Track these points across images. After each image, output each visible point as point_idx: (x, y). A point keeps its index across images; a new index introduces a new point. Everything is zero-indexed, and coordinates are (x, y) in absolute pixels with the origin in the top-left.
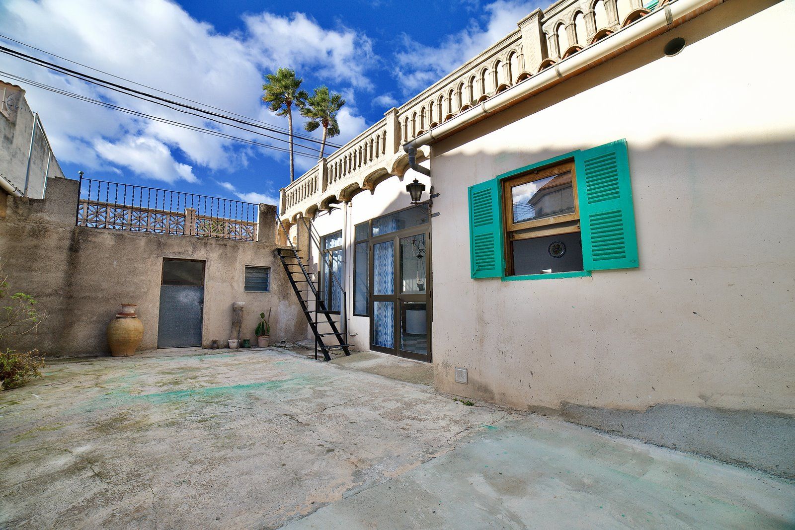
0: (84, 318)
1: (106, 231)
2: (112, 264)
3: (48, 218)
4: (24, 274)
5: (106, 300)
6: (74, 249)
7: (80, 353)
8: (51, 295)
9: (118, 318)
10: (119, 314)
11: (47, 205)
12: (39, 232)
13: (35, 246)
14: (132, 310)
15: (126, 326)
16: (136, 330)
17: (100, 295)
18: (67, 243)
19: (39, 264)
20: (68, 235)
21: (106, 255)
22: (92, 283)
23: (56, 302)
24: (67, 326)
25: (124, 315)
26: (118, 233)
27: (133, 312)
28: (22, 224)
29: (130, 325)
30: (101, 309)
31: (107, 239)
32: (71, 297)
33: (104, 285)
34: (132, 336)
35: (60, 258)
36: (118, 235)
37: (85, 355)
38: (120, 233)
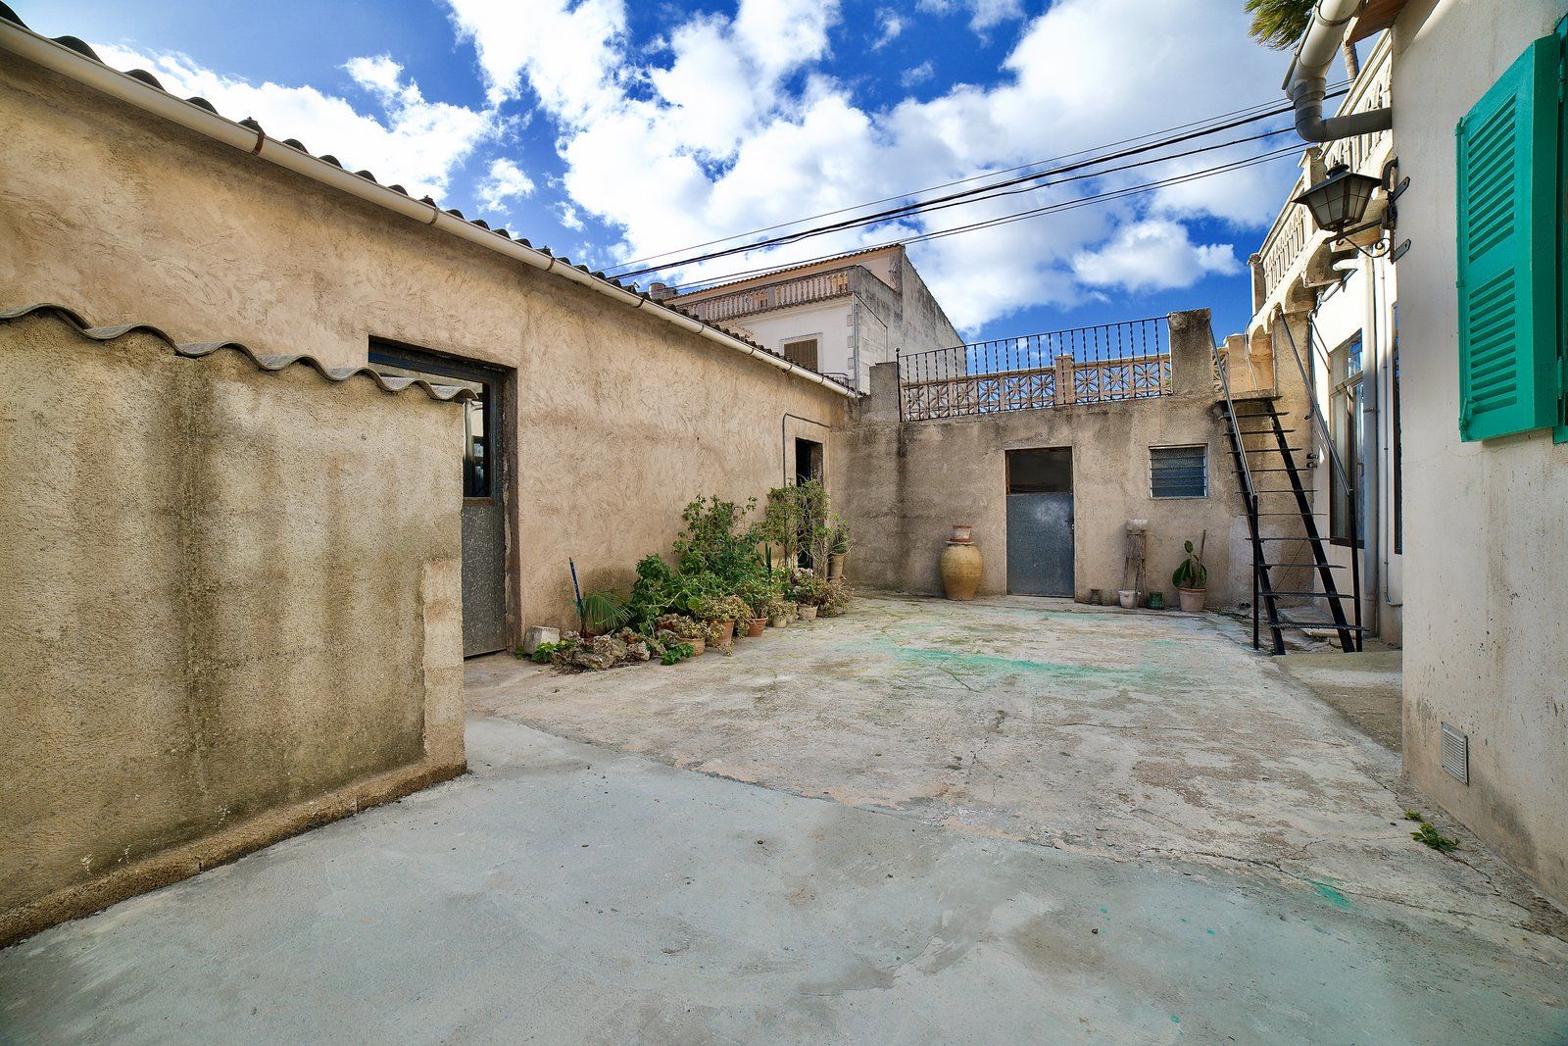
0: (919, 544)
1: (931, 422)
2: (941, 469)
3: (875, 418)
4: (864, 490)
5: (940, 519)
6: (901, 454)
7: (918, 589)
8: (886, 514)
9: (950, 545)
10: (951, 540)
11: (874, 402)
12: (869, 439)
13: (869, 456)
14: (964, 535)
15: (956, 557)
16: (970, 563)
17: (933, 513)
18: (894, 446)
19: (873, 477)
20: (895, 435)
21: (935, 456)
22: (923, 497)
23: (891, 523)
24: (904, 554)
25: (955, 541)
26: (944, 422)
27: (966, 537)
28: (857, 430)
29: (963, 556)
30: (938, 533)
31: (932, 433)
32: (905, 516)
33: (937, 499)
34: (965, 572)
35: (890, 465)
36: (945, 425)
37: (923, 594)
38: (946, 422)
